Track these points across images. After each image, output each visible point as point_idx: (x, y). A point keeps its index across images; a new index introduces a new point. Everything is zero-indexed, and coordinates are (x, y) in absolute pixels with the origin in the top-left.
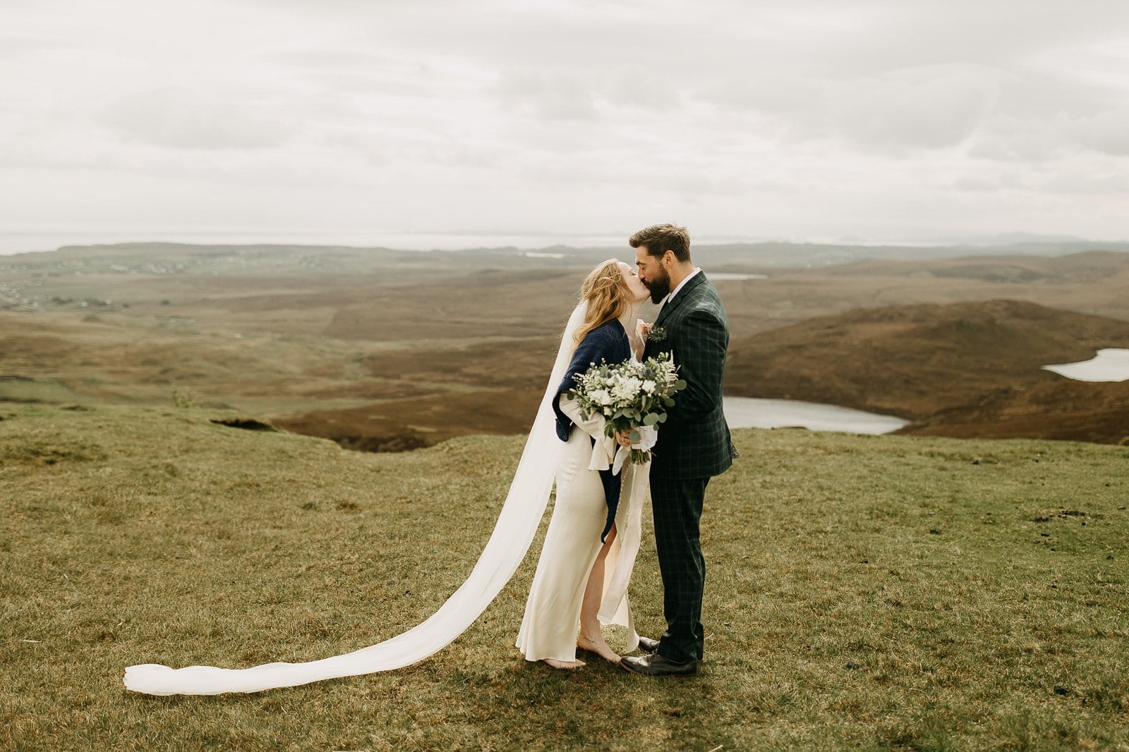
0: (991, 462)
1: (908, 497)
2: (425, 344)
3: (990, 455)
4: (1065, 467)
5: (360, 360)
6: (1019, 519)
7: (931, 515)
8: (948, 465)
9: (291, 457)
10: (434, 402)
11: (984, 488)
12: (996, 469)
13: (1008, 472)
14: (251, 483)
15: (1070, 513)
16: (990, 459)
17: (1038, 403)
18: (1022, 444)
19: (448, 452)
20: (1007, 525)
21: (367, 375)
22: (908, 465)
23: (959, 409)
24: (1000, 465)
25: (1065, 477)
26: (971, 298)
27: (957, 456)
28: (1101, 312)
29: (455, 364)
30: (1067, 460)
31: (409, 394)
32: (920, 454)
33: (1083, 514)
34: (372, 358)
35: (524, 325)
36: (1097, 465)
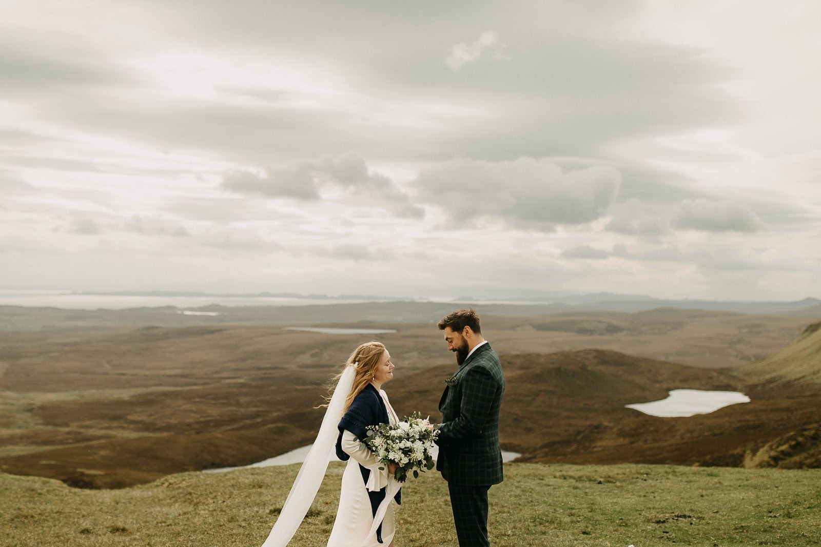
0: (610, 482)
1: (558, 509)
2: (91, 394)
3: (609, 477)
4: (667, 484)
5: (30, 410)
6: (644, 522)
7: (579, 522)
8: (580, 485)
9: (40, 494)
10: (101, 447)
11: (611, 501)
12: (616, 487)
13: (625, 489)
14: (27, 514)
15: (681, 516)
16: (609, 479)
17: (624, 437)
18: (629, 468)
19: (168, 487)
20: (636, 526)
21: (37, 424)
22: (549, 486)
23: (560, 442)
24: (618, 484)
25: (669, 491)
26: (567, 348)
27: (584, 478)
28: (671, 359)
29: (119, 412)
30: (667, 479)
31: (77, 441)
32: (555, 477)
33: (690, 517)
34: (42, 408)
35: (183, 376)
36: (690, 482)
